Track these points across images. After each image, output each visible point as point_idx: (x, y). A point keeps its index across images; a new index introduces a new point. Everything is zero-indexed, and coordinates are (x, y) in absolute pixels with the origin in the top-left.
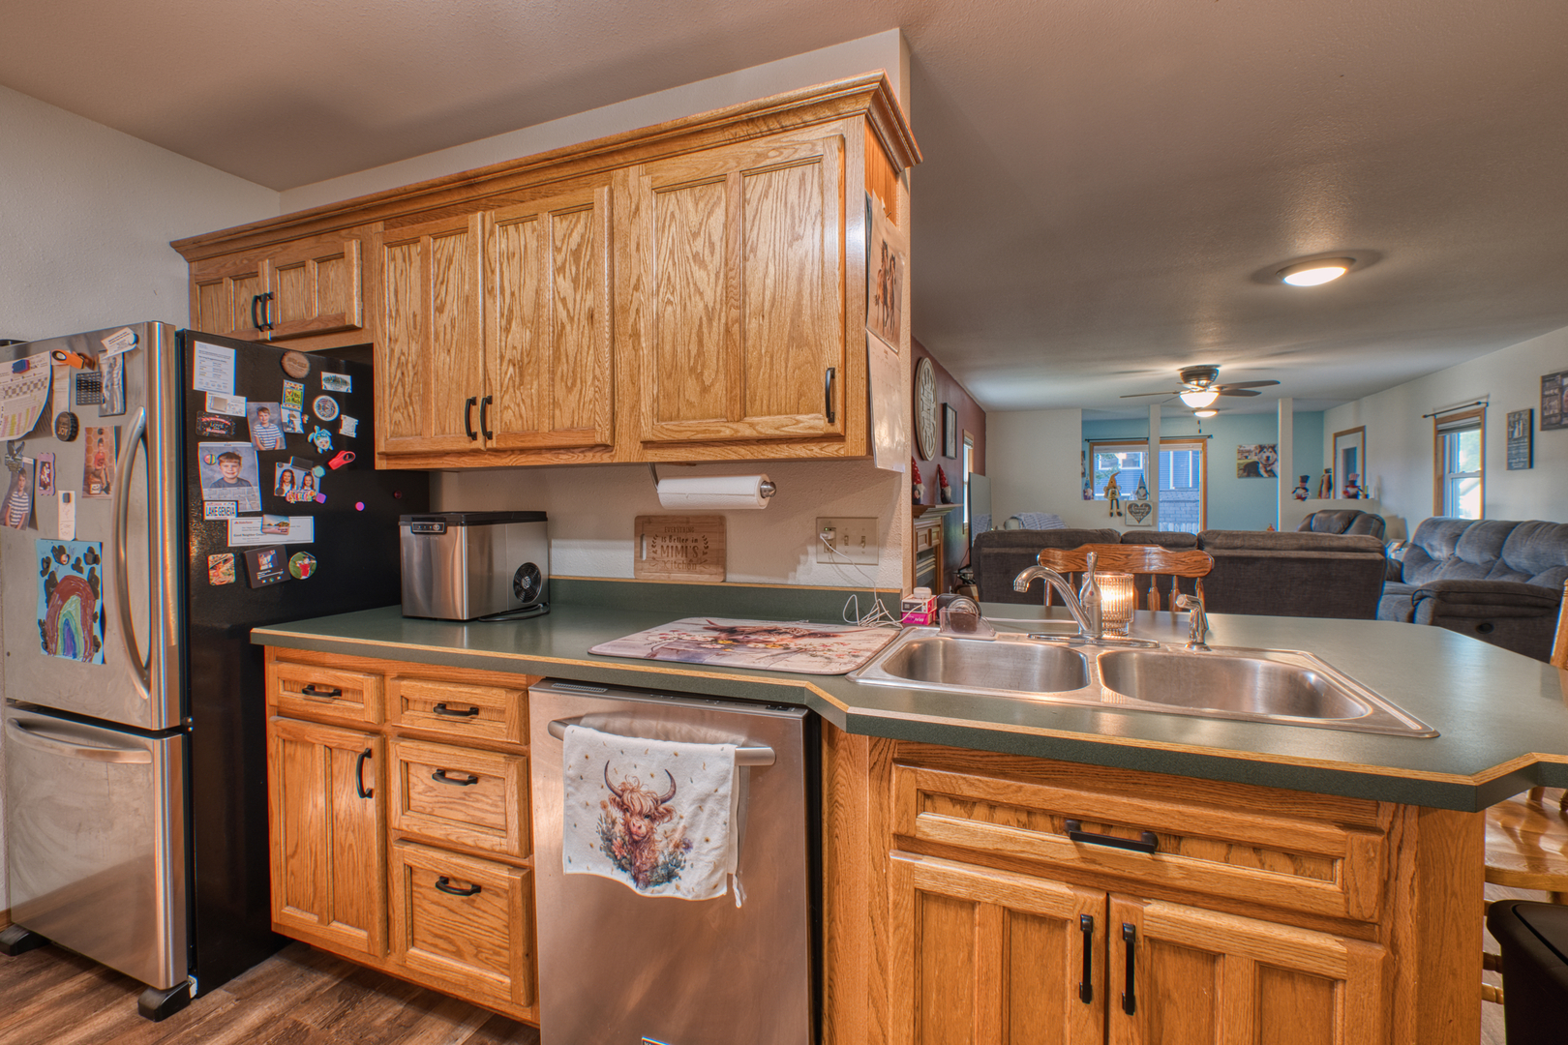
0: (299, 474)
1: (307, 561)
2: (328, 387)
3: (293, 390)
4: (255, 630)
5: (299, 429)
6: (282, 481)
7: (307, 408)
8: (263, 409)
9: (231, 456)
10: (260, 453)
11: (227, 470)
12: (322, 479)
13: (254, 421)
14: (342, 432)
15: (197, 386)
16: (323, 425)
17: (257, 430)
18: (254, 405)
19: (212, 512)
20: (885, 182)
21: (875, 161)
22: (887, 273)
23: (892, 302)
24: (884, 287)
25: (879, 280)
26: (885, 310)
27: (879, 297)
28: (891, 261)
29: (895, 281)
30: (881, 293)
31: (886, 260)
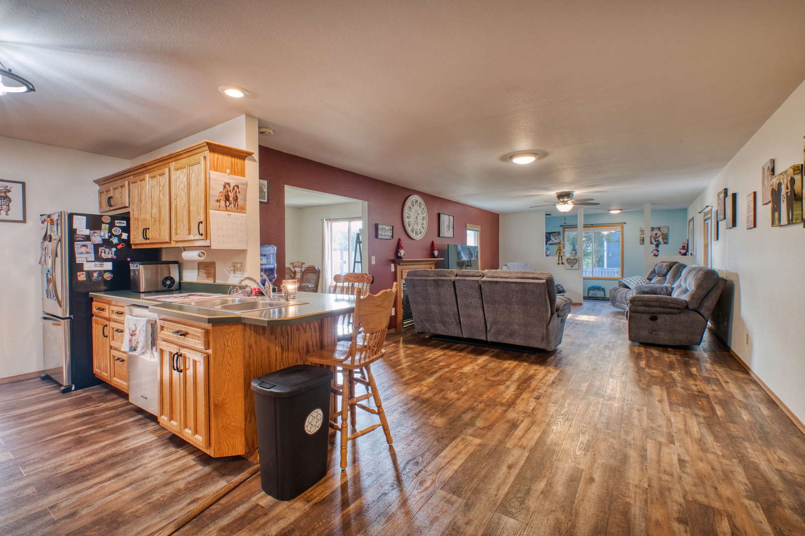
0: (107, 250)
1: (110, 275)
2: (118, 225)
3: (105, 227)
4: (90, 293)
5: (107, 237)
6: (101, 252)
7: (110, 231)
8: (95, 232)
9: (84, 246)
10: (94, 244)
11: (83, 249)
12: (115, 251)
13: (92, 236)
14: (122, 238)
15: (74, 228)
16: (115, 236)
17: (93, 238)
18: (92, 232)
19: (79, 261)
20: (230, 164)
21: (219, 161)
22: (230, 191)
23: (236, 199)
24: (226, 196)
25: (220, 195)
26: (227, 202)
27: (220, 200)
28: (234, 187)
29: (239, 192)
30: (222, 198)
31: (229, 188)
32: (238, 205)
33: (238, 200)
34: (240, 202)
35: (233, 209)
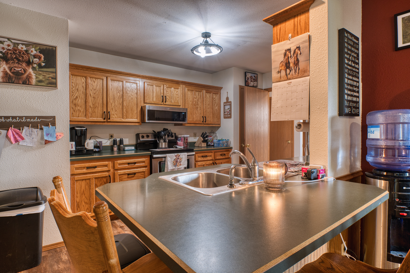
20: (293, 27)
21: (282, 30)
22: (291, 56)
23: (297, 63)
24: (286, 64)
25: (281, 65)
26: (288, 71)
27: (281, 70)
28: (295, 50)
29: (300, 54)
30: (283, 68)
31: (289, 54)
32: (299, 69)
33: (300, 64)
34: (302, 65)
35: (294, 75)
